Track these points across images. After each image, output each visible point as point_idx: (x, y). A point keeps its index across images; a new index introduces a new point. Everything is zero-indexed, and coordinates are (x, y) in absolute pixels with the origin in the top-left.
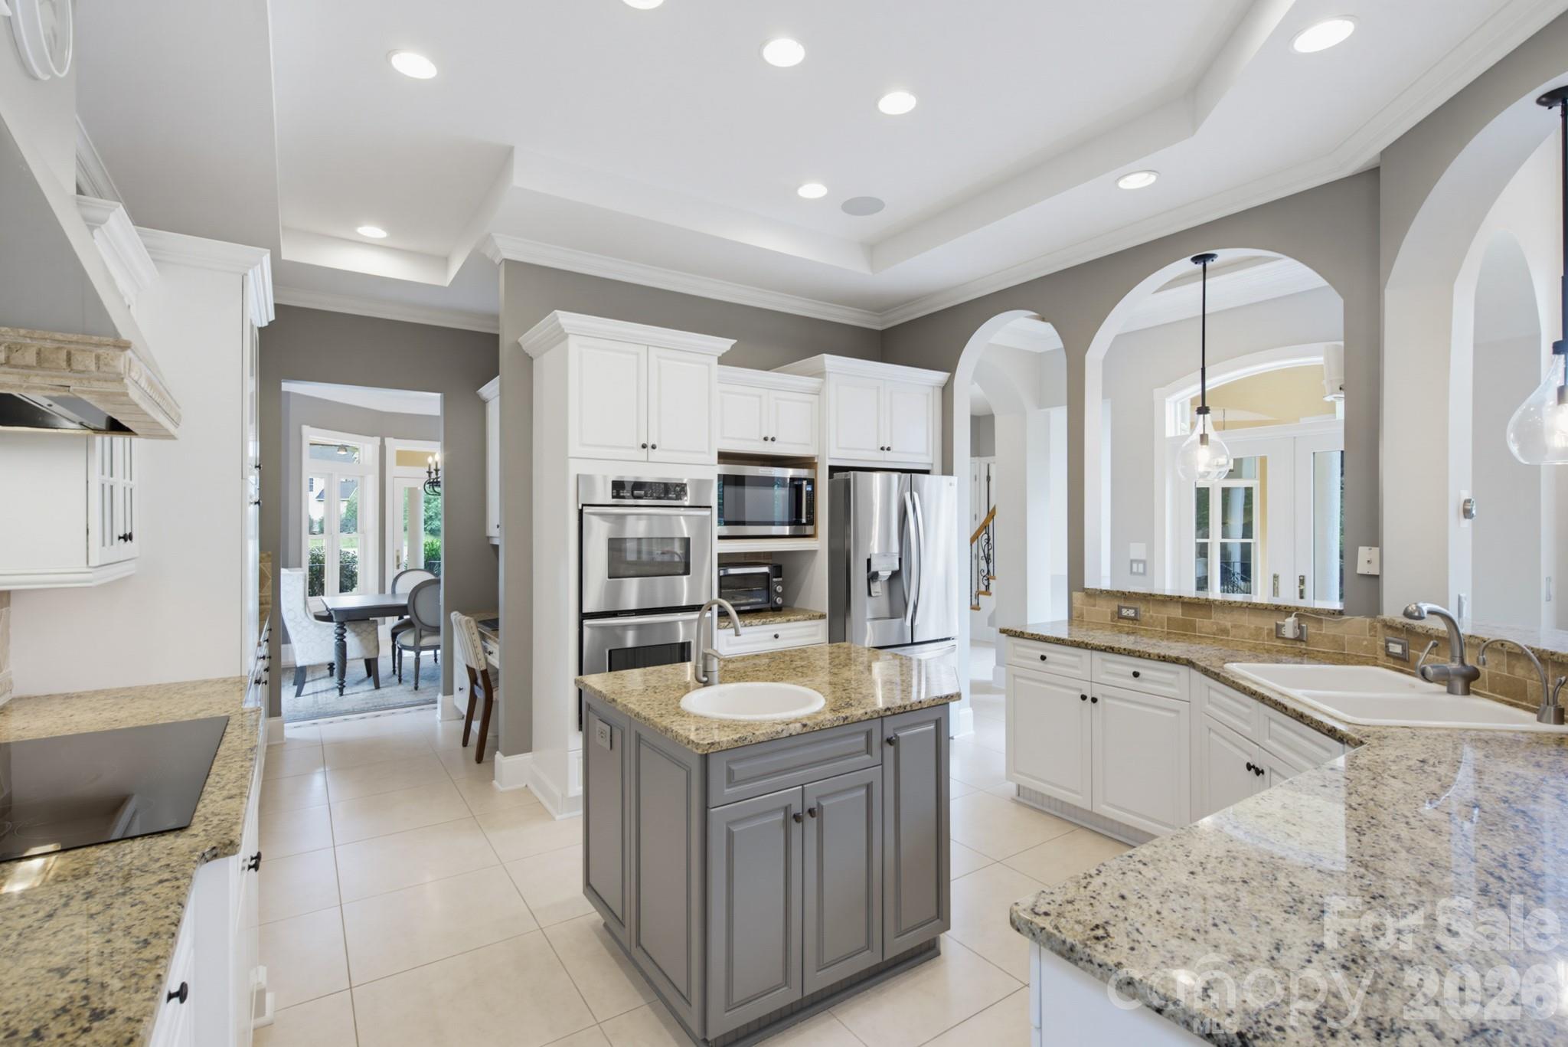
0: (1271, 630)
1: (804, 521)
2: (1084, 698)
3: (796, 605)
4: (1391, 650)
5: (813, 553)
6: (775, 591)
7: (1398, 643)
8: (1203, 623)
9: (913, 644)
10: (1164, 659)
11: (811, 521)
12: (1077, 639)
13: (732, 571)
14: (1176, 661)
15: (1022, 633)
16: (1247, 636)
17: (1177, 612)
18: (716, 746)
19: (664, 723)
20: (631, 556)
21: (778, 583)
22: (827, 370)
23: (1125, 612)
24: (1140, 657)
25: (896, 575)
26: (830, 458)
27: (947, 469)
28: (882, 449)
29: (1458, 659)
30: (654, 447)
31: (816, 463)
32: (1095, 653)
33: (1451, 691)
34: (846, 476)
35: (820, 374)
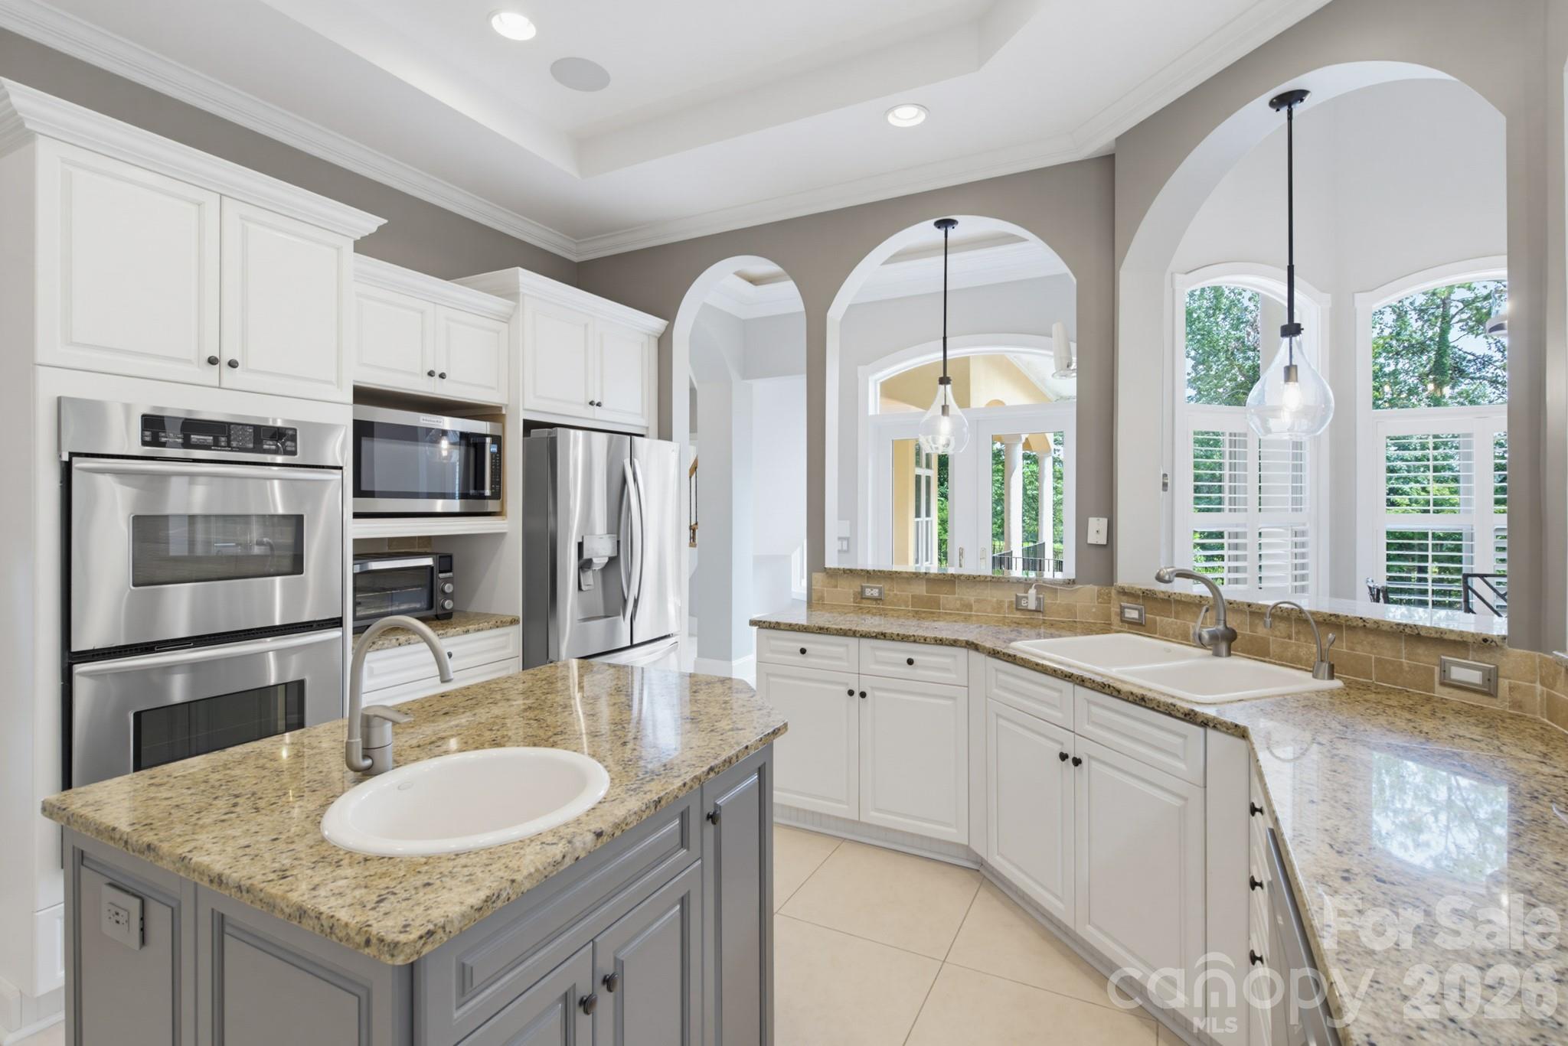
0: (1011, 602)
1: (488, 492)
2: (851, 693)
3: (473, 608)
4: (1127, 615)
5: (499, 537)
6: (443, 591)
7: (1136, 609)
8: (949, 599)
9: (632, 646)
10: (940, 642)
11: (497, 494)
12: (843, 627)
13: (375, 565)
14: (954, 643)
15: (778, 623)
16: (989, 610)
17: (921, 589)
18: (440, 934)
19: (294, 897)
20: (177, 547)
21: (447, 580)
22: (521, 290)
23: (868, 592)
24: (915, 641)
25: (613, 561)
26: (525, 410)
27: (665, 432)
28: (591, 403)
29: (1222, 622)
30: (233, 364)
31: (504, 415)
32: (864, 641)
33: (1217, 654)
34: (550, 433)
35: (511, 294)
